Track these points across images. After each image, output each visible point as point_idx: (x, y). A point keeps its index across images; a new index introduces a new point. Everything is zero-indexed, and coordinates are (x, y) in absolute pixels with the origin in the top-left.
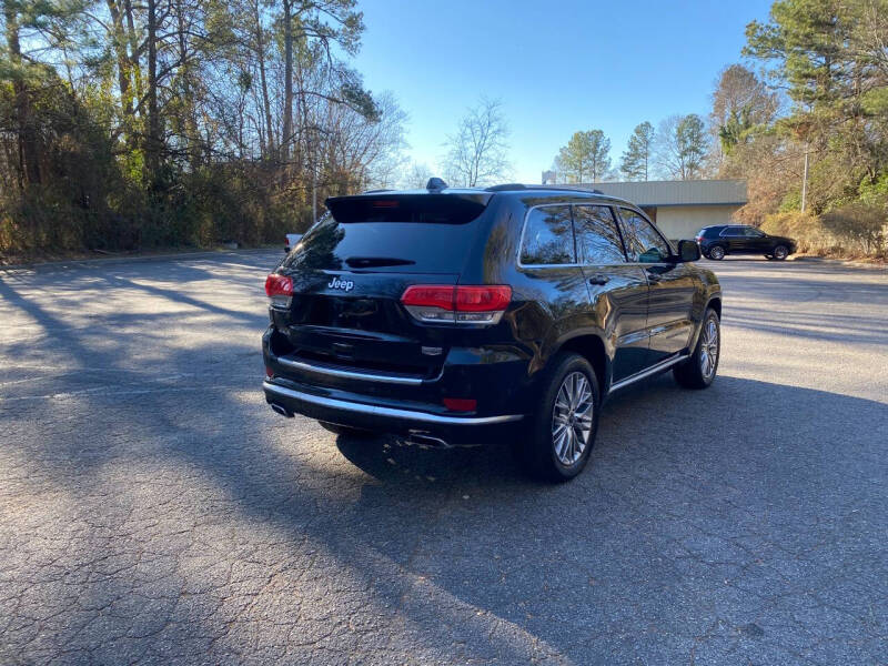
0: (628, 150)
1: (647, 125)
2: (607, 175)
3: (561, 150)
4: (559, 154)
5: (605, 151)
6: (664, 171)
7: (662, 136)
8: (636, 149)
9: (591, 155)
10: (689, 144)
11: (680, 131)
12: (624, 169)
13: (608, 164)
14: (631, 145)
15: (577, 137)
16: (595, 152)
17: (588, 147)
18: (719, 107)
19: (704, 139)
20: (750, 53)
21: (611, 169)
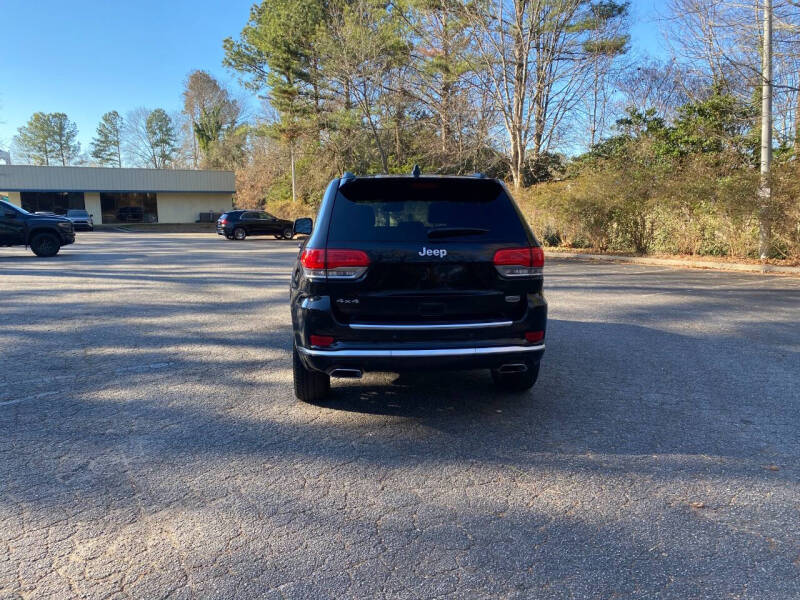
0: (98, 137)
1: (115, 113)
2: (78, 159)
3: (20, 130)
4: (18, 133)
5: (72, 135)
6: (136, 160)
7: (131, 126)
8: (106, 136)
9: (58, 138)
10: (159, 136)
11: (149, 122)
12: (96, 154)
13: (77, 149)
14: (100, 132)
15: (38, 118)
16: (61, 135)
17: (51, 130)
18: (189, 106)
19: (173, 132)
20: (230, 64)
21: (81, 153)
